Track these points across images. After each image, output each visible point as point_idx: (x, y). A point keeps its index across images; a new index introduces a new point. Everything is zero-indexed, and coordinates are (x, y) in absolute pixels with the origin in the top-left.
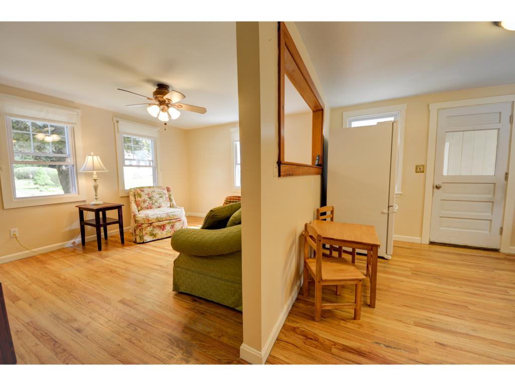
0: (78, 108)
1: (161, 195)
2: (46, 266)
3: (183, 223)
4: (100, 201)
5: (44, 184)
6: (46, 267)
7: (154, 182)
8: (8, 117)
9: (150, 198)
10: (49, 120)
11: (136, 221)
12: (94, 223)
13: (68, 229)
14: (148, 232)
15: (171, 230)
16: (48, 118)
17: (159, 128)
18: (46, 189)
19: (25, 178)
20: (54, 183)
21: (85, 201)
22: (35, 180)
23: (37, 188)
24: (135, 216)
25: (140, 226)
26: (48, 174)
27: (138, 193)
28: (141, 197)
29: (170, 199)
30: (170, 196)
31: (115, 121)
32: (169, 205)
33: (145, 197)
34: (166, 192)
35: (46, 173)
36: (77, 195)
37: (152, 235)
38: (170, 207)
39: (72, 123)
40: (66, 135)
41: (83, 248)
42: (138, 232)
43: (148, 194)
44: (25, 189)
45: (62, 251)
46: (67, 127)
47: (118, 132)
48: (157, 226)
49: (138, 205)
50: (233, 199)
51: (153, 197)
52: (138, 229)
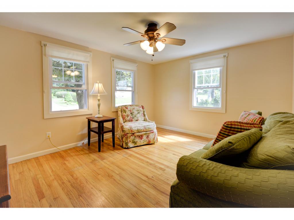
0: (91, 52)
1: (138, 112)
2: (65, 162)
3: (155, 134)
4: (101, 115)
5: (69, 100)
6: (65, 164)
7: (132, 102)
8: (50, 58)
9: (131, 114)
10: (74, 60)
11: (123, 131)
12: (97, 130)
13: (80, 133)
14: (131, 140)
15: (146, 139)
16: (73, 58)
17: (137, 64)
18: (70, 103)
19: (61, 97)
20: (74, 100)
21: (91, 114)
22: (65, 98)
23: (66, 103)
24: (122, 127)
25: (126, 135)
26: (71, 95)
27: (124, 109)
28: (125, 113)
29: (144, 114)
30: (144, 112)
31: (111, 60)
32: (143, 119)
33: (128, 113)
34: (141, 109)
35: (70, 95)
36: (87, 110)
37: (134, 142)
38: (144, 120)
39: (87, 62)
40: (83, 70)
41: (88, 148)
42: (124, 139)
43: (130, 111)
44: (60, 103)
45: (75, 149)
46: (84, 64)
47: (113, 67)
48: (138, 136)
49: (123, 118)
50: (235, 125)
51: (133, 112)
52: (125, 137)
